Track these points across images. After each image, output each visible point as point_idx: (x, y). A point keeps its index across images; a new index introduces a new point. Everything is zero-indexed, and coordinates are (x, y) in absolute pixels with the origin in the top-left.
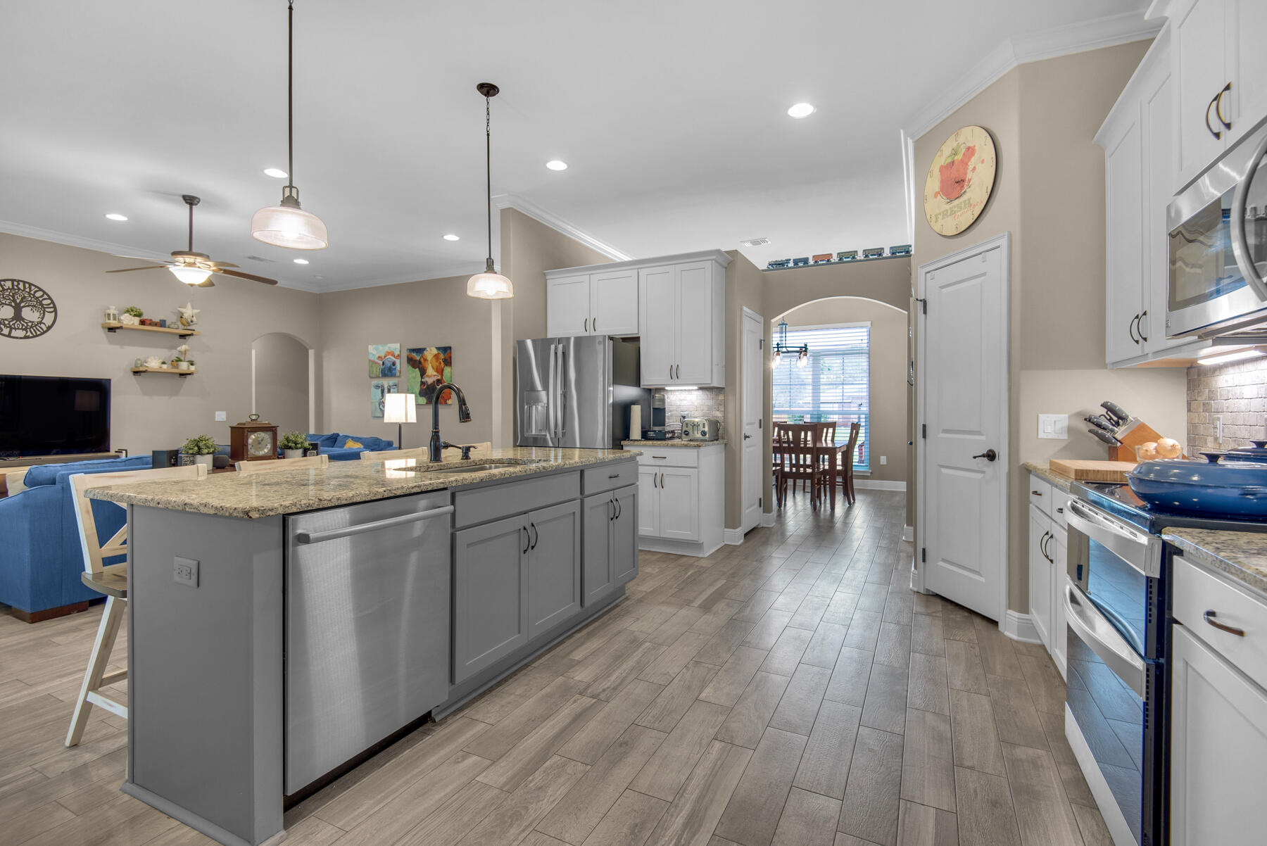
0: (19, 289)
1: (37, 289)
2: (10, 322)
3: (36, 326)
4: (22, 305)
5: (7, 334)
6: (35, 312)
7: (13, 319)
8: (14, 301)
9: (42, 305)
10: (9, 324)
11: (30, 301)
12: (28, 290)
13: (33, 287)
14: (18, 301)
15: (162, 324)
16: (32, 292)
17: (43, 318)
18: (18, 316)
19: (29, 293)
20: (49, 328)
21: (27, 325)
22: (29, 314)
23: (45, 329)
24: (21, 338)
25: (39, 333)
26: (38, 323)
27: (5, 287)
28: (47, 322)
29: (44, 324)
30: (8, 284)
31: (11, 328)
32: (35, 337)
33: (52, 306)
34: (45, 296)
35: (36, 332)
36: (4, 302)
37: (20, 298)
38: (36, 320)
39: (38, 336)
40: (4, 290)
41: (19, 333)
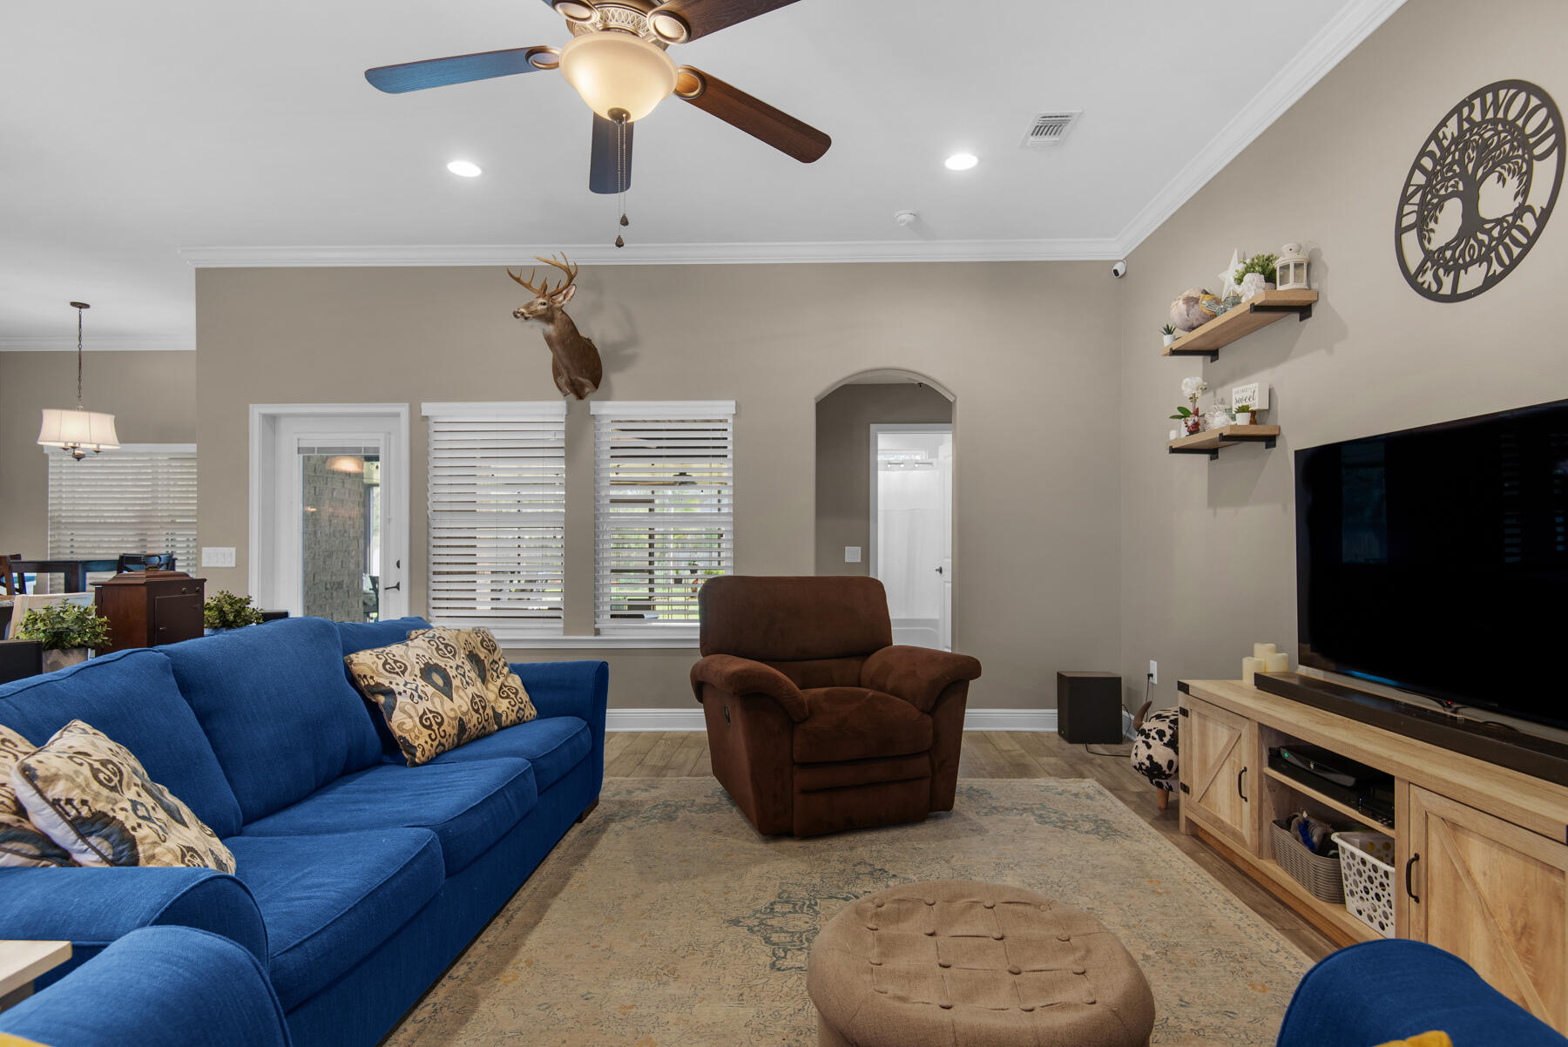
25: (1516, 251)
26: (1515, 220)
27: (1446, 143)
28: (1538, 198)
29: (1531, 209)
30: (1452, 128)
31: (1457, 268)
32: (1507, 270)
33: (1550, 124)
34: (1534, 101)
35: (1509, 252)
36: (1442, 192)
37: (1473, 155)
38: (1511, 206)
39: (1515, 262)
40: (1445, 151)
41: (1473, 277)
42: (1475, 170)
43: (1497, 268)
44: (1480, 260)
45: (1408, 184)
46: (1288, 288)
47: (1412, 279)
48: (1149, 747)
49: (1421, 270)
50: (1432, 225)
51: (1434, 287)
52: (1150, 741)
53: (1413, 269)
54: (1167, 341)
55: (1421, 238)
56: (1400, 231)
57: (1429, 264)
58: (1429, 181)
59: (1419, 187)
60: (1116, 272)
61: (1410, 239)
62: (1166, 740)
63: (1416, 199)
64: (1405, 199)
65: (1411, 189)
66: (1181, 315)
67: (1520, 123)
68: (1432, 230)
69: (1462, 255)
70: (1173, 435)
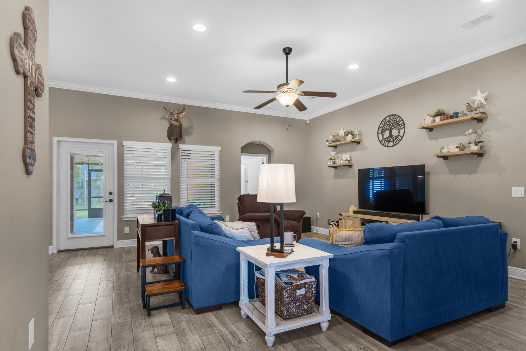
0: (391, 120)
1: (397, 117)
2: (388, 139)
3: (397, 137)
4: (392, 128)
5: (387, 145)
6: (397, 130)
7: (389, 137)
8: (389, 127)
9: (399, 125)
10: (387, 140)
11: (395, 125)
12: (394, 119)
13: (396, 116)
14: (391, 126)
15: (456, 115)
16: (396, 120)
17: (399, 133)
18: (391, 135)
19: (395, 120)
20: (402, 138)
21: (394, 139)
22: (395, 132)
23: (400, 139)
24: (392, 146)
25: (398, 142)
26: (398, 136)
27: (387, 121)
28: (401, 134)
29: (400, 136)
30: (388, 119)
31: (388, 142)
32: (396, 144)
33: (403, 124)
34: (401, 120)
35: (397, 142)
36: (386, 129)
37: (391, 124)
38: (397, 135)
39: (398, 143)
40: (386, 122)
41: (391, 144)
42: (392, 127)
43: (395, 144)
44: (392, 141)
45: (380, 126)
46: (357, 138)
47: (380, 142)
48: (333, 227)
49: (382, 140)
50: (384, 134)
51: (384, 144)
52: (333, 226)
53: (381, 140)
54: (327, 143)
55: (382, 135)
56: (378, 133)
57: (383, 140)
58: (383, 126)
59: (382, 127)
60: (307, 123)
61: (380, 135)
62: (336, 225)
63: (381, 128)
64: (379, 128)
65: (380, 127)
66: (332, 139)
67: (399, 122)
68: (384, 135)
69: (389, 140)
70: (329, 163)
